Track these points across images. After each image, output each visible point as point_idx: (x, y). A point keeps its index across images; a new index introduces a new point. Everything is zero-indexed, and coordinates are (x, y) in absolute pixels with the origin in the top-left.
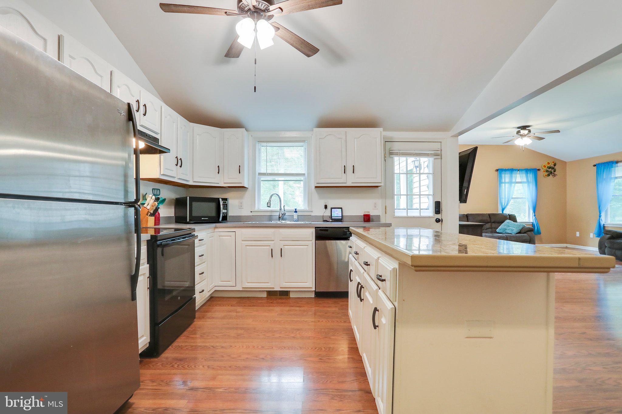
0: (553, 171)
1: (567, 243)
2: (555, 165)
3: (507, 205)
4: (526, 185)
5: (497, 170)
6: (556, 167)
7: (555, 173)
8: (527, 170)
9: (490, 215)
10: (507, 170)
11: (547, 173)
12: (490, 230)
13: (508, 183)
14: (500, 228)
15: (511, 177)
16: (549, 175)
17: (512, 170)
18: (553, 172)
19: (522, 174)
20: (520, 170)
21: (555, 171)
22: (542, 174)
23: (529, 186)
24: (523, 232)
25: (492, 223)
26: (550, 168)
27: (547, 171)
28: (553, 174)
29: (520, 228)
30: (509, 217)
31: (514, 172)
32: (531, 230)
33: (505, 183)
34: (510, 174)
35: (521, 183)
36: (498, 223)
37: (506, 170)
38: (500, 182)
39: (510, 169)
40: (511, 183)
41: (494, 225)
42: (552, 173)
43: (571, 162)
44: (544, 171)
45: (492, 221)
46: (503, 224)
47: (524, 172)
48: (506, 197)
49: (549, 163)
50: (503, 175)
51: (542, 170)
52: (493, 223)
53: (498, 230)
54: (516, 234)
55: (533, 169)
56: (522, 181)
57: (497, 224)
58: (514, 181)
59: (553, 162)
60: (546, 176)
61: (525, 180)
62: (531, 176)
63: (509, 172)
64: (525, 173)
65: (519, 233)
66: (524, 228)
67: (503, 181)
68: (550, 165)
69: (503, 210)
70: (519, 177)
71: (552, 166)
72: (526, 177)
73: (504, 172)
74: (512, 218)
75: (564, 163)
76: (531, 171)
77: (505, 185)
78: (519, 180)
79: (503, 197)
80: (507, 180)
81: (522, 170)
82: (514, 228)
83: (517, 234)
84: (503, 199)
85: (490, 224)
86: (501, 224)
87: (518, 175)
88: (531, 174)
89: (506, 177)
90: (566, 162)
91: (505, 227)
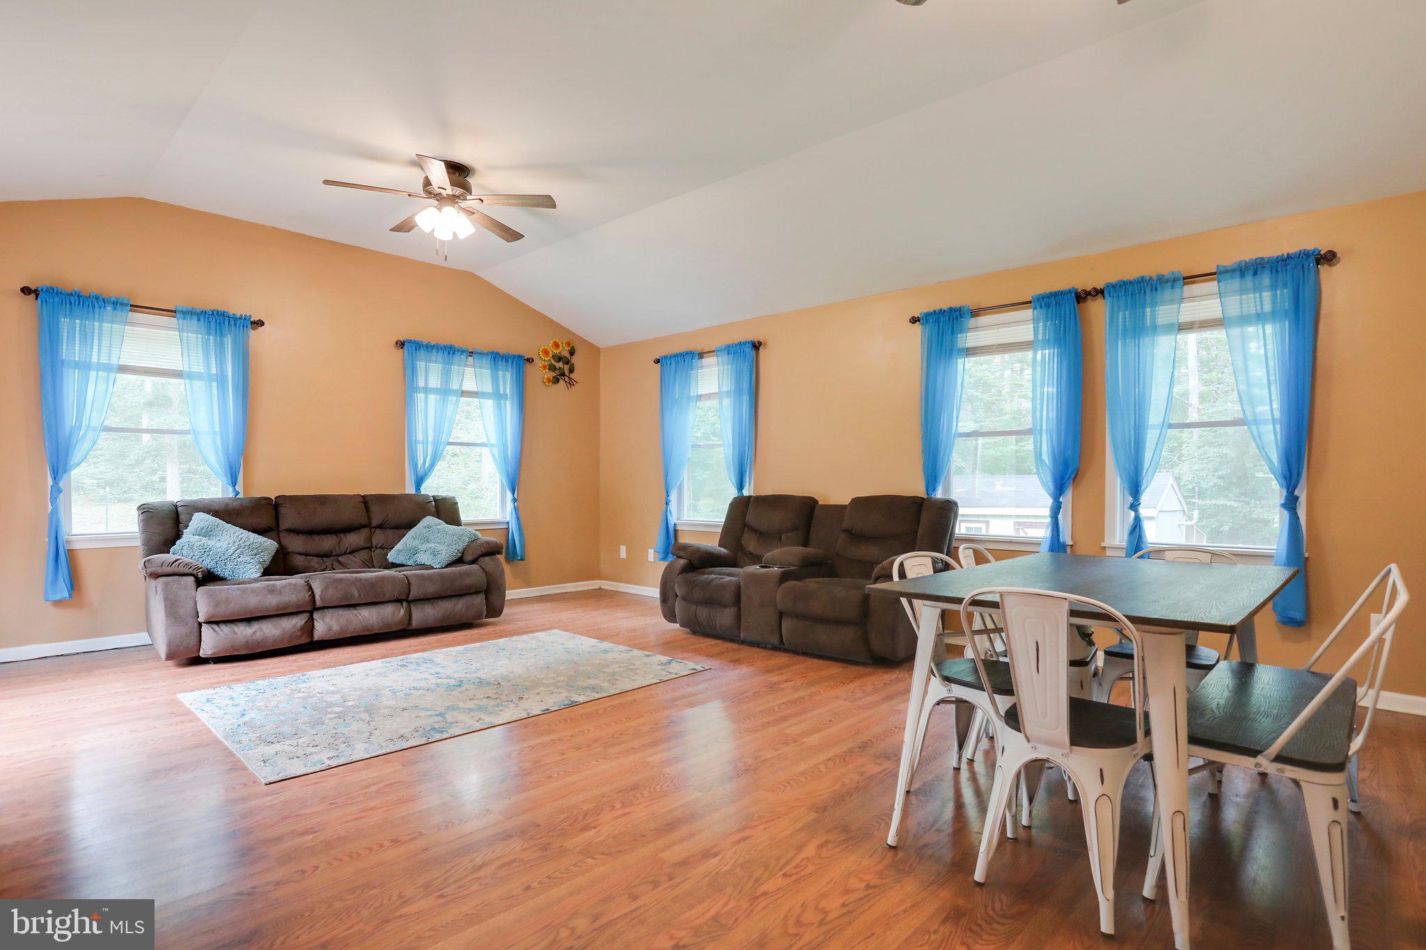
0: (566, 368)
1: (600, 578)
2: (572, 353)
3: (432, 465)
4: (489, 404)
5: (401, 344)
6: (574, 360)
7: (572, 376)
8: (497, 358)
9: (366, 502)
10: (433, 347)
11: (551, 375)
12: (364, 554)
13: (436, 391)
14: (399, 546)
15: (446, 376)
16: (556, 381)
17: (450, 351)
18: (567, 373)
19: (481, 368)
20: (477, 353)
21: (571, 371)
22: (538, 373)
23: (500, 410)
24: (468, 558)
25: (376, 528)
26: (559, 359)
27: (552, 368)
28: (567, 379)
29: (461, 546)
30: (436, 506)
31: (457, 357)
32: (492, 551)
33: (427, 390)
34: (443, 363)
35: (477, 397)
36: (397, 527)
37: (430, 348)
38: (408, 385)
39: (445, 347)
40: (445, 392)
41: (378, 538)
42: (563, 375)
43: (612, 350)
44: (544, 367)
45: (375, 522)
46: (411, 533)
47: (487, 362)
48: (430, 439)
49: (556, 345)
50: (421, 365)
51: (539, 363)
52: (378, 531)
53: (392, 556)
54: (446, 567)
55: (513, 357)
56: (480, 390)
57: (390, 533)
58: (454, 386)
59: (568, 344)
60: (549, 381)
61: (488, 387)
62: (507, 380)
63: (440, 356)
64: (489, 366)
65: (459, 561)
66: (473, 544)
67: (421, 384)
68: (560, 350)
69: (419, 483)
70: (472, 376)
71: (566, 354)
72: (492, 380)
73: (422, 354)
74: (446, 510)
75: (594, 351)
76: (507, 361)
77: (426, 399)
78: (469, 385)
79: (420, 437)
80: (435, 381)
81: (481, 354)
82: (440, 547)
83: (448, 565)
84: (420, 447)
85: (365, 532)
86: (403, 531)
87: (469, 371)
88: (507, 371)
89: (430, 373)
90: (598, 349)
91: (416, 543)
